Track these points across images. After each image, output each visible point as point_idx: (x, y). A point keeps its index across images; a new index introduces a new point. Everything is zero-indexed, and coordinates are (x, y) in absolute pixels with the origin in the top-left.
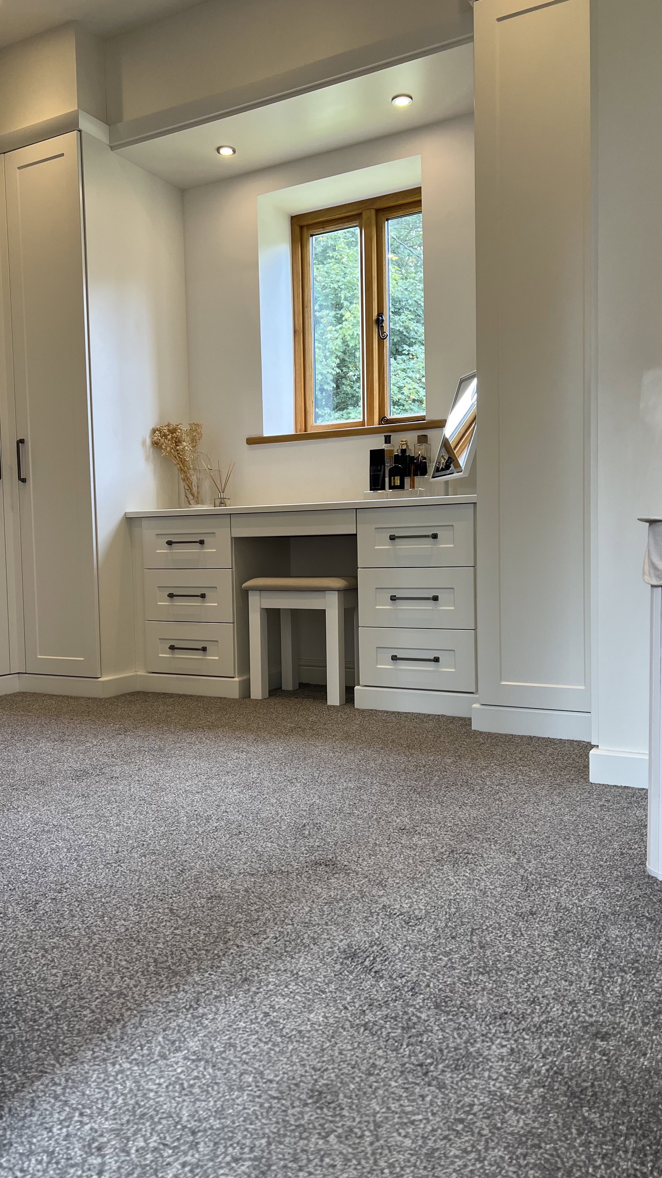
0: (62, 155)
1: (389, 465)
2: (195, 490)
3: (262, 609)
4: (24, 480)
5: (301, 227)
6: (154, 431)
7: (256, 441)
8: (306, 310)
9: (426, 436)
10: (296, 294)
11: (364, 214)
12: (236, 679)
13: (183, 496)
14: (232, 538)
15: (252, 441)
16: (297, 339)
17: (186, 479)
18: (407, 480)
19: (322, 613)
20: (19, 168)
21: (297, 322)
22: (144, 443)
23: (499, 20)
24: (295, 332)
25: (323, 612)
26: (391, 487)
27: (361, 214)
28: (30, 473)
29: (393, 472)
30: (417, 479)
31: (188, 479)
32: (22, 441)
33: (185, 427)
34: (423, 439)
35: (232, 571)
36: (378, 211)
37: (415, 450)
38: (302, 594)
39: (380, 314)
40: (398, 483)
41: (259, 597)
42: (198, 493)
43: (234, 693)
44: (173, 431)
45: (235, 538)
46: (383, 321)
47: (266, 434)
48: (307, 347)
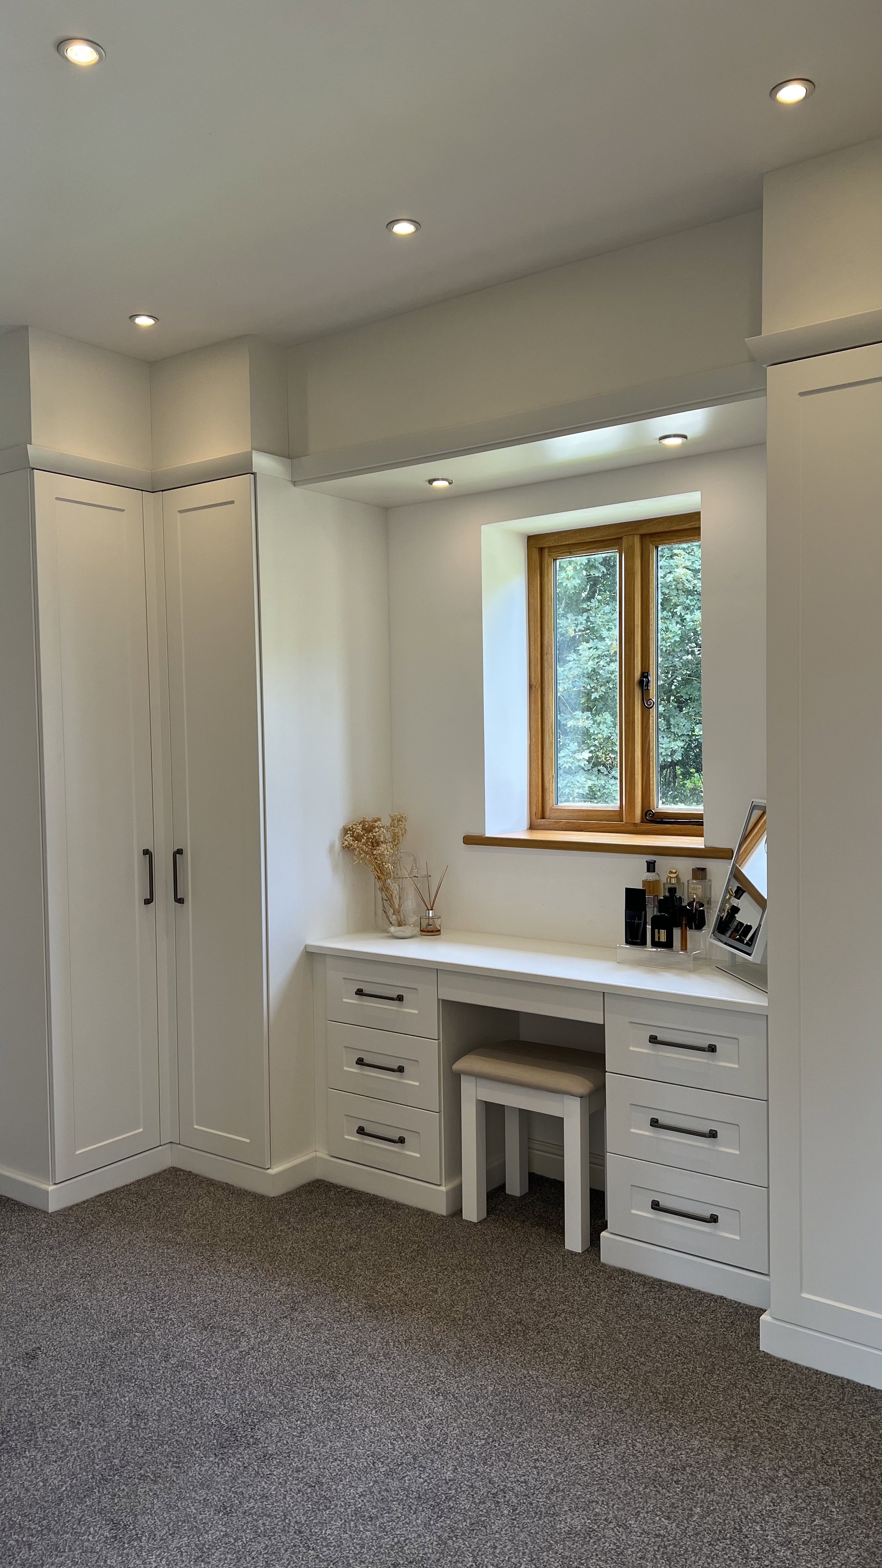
0: (232, 502)
1: (651, 911)
2: (396, 901)
3: (479, 1102)
4: (180, 901)
5: (541, 550)
6: (346, 831)
7: (475, 840)
8: (545, 657)
9: (703, 870)
10: (532, 639)
11: (624, 541)
12: (443, 1189)
13: (380, 910)
14: (439, 1000)
15: (471, 840)
16: (533, 695)
17: (385, 889)
18: (677, 933)
19: (558, 1122)
20: (180, 512)
21: (533, 675)
22: (331, 848)
23: (802, 394)
24: (531, 687)
25: (560, 1121)
26: (655, 944)
27: (621, 538)
28: (189, 891)
29: (657, 923)
30: (690, 933)
31: (387, 889)
32: (180, 852)
33: (386, 821)
34: (700, 874)
35: (439, 1043)
36: (642, 536)
37: (691, 892)
38: (532, 1092)
39: (645, 674)
40: (663, 939)
41: (474, 1084)
42: (400, 906)
43: (441, 1208)
44: (368, 829)
45: (443, 1000)
46: (648, 682)
47: (488, 834)
48: (546, 706)
